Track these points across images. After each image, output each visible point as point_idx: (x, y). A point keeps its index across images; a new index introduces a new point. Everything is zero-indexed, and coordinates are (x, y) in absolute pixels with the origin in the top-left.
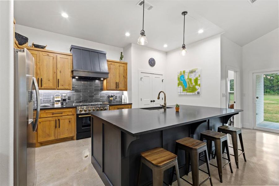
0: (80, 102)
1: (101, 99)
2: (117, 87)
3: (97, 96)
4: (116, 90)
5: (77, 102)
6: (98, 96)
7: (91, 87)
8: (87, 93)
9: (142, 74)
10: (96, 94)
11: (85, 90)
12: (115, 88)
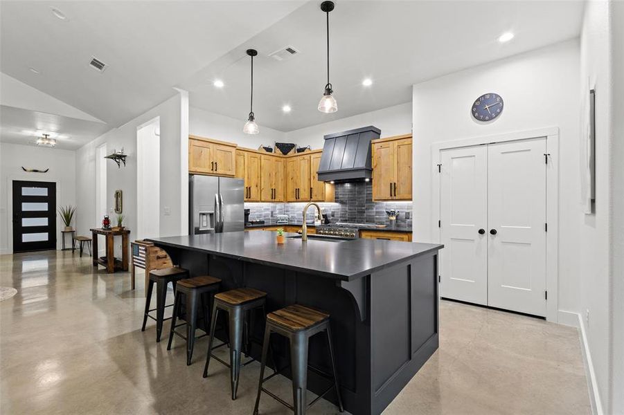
0: (346, 221)
1: (376, 218)
2: (393, 195)
3: (369, 212)
4: (392, 200)
5: (342, 221)
6: (371, 212)
7: (360, 196)
8: (355, 206)
9: (443, 152)
10: (369, 209)
11: (352, 200)
12: (388, 196)
